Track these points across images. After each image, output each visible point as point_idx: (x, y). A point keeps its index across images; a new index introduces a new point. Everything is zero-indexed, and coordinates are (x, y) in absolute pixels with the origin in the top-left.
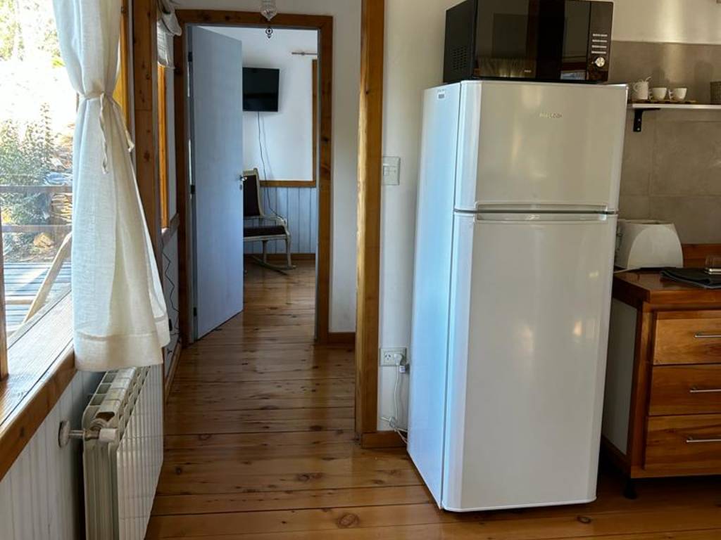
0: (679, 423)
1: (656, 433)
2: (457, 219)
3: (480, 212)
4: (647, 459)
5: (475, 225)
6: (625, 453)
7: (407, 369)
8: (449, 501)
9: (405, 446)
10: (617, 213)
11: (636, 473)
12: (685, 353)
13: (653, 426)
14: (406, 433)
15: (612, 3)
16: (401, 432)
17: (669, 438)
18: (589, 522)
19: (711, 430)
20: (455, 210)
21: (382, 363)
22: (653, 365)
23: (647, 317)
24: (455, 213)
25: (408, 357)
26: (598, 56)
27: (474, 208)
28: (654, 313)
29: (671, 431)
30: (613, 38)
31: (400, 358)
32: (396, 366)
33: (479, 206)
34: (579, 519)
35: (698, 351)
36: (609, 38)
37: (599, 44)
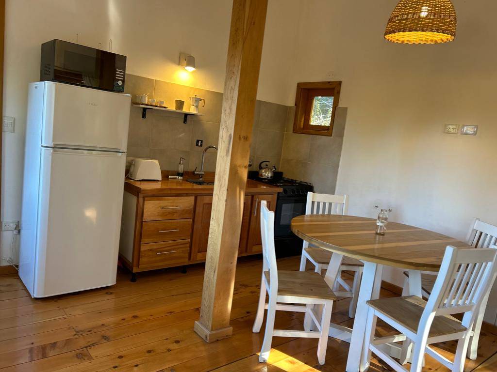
0: (155, 246)
1: (145, 251)
2: (43, 150)
3: (55, 147)
4: (140, 263)
5: (53, 153)
6: (131, 261)
7: (19, 232)
8: (37, 293)
9: (17, 272)
10: (127, 152)
11: (135, 270)
12: (158, 216)
13: (143, 248)
14: (18, 266)
15: (125, 57)
16: (15, 265)
17: (150, 253)
18: (111, 293)
19: (169, 248)
20: (42, 146)
21: (3, 229)
22: (143, 222)
23: (141, 200)
24: (42, 148)
25: (20, 226)
26: (118, 80)
27: (52, 145)
28: (144, 198)
29: (151, 250)
30: (126, 72)
31: (15, 226)
32: (12, 230)
33: (54, 144)
34: (107, 293)
35: (164, 214)
36: (124, 72)
37: (119, 74)
